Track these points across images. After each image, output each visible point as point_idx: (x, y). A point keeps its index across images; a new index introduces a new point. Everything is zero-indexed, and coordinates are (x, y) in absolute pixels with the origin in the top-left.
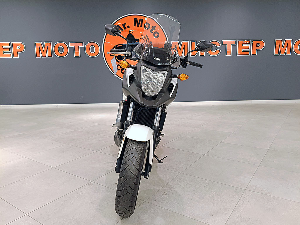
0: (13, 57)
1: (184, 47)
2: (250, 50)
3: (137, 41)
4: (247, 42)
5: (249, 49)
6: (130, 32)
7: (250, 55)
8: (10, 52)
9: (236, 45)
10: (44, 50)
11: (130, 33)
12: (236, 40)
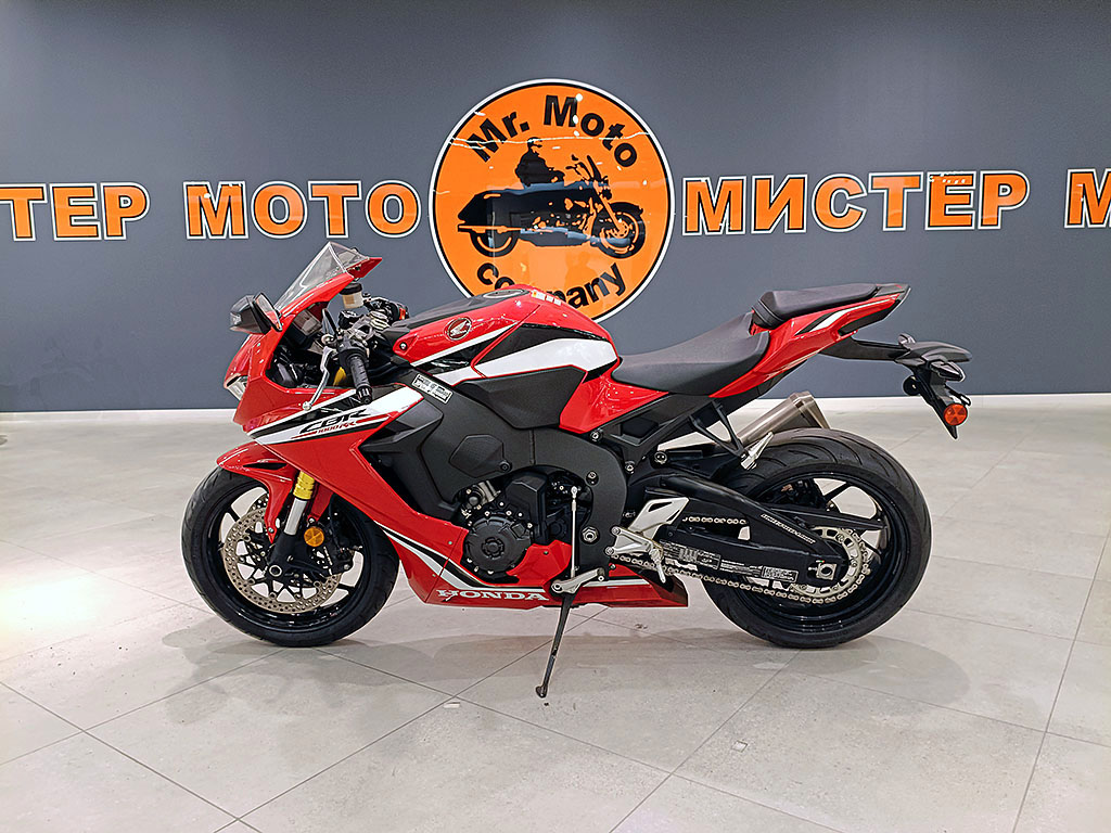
0: (106, 238)
1: (729, 200)
2: (976, 208)
3: (556, 179)
4: (963, 181)
5: (971, 206)
6: (530, 145)
7: (973, 228)
8: (96, 217)
9: (921, 190)
10: (216, 212)
11: (530, 150)
12: (922, 174)
